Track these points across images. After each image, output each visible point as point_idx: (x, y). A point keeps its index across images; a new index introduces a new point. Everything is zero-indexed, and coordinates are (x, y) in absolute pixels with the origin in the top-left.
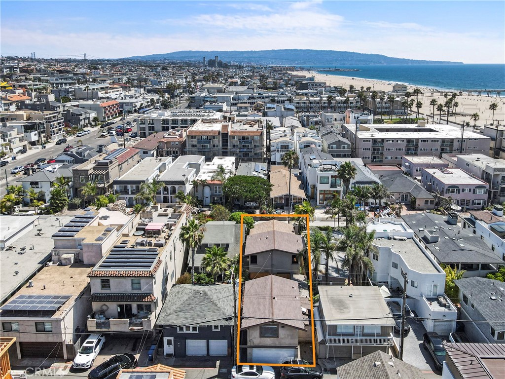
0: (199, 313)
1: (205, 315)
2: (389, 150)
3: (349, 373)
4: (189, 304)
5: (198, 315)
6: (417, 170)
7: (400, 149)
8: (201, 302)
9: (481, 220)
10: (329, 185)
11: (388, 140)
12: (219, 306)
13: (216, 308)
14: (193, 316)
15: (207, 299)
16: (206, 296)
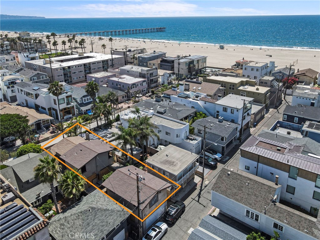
0: (101, 224)
1: (107, 222)
2: (75, 73)
3: (220, 187)
4: (88, 224)
5: (103, 226)
6: (101, 82)
7: (81, 72)
8: (95, 216)
9: (172, 95)
10: (66, 104)
11: (72, 66)
12: (110, 209)
13: (110, 212)
14: (99, 229)
15: (98, 210)
16: (94, 209)
